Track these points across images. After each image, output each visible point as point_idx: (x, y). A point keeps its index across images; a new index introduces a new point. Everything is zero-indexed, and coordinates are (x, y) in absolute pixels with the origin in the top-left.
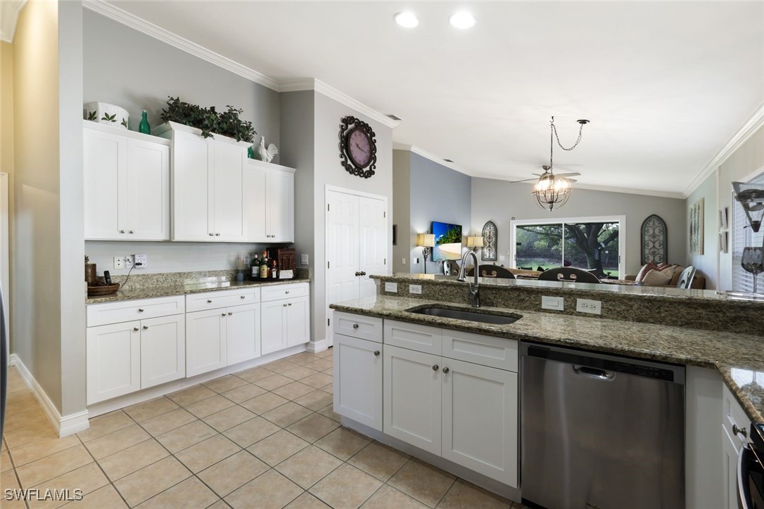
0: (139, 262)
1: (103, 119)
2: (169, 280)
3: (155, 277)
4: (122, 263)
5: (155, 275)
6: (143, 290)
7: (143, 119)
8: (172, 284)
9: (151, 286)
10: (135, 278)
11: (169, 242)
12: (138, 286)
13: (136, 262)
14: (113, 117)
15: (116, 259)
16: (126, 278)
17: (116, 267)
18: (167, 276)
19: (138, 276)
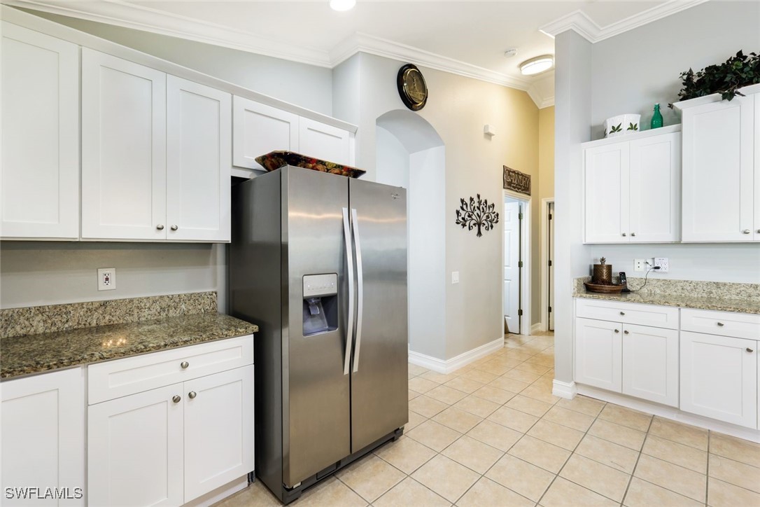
0: (659, 265)
1: (611, 132)
2: (700, 289)
3: (679, 284)
4: (642, 266)
5: (680, 282)
6: (665, 296)
7: (655, 113)
8: (705, 295)
9: (675, 294)
10: (655, 282)
11: (679, 243)
12: (659, 292)
13: (656, 265)
14: (619, 127)
15: (636, 262)
16: (644, 281)
17: (636, 269)
18: (697, 284)
19: (658, 280)
